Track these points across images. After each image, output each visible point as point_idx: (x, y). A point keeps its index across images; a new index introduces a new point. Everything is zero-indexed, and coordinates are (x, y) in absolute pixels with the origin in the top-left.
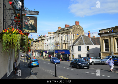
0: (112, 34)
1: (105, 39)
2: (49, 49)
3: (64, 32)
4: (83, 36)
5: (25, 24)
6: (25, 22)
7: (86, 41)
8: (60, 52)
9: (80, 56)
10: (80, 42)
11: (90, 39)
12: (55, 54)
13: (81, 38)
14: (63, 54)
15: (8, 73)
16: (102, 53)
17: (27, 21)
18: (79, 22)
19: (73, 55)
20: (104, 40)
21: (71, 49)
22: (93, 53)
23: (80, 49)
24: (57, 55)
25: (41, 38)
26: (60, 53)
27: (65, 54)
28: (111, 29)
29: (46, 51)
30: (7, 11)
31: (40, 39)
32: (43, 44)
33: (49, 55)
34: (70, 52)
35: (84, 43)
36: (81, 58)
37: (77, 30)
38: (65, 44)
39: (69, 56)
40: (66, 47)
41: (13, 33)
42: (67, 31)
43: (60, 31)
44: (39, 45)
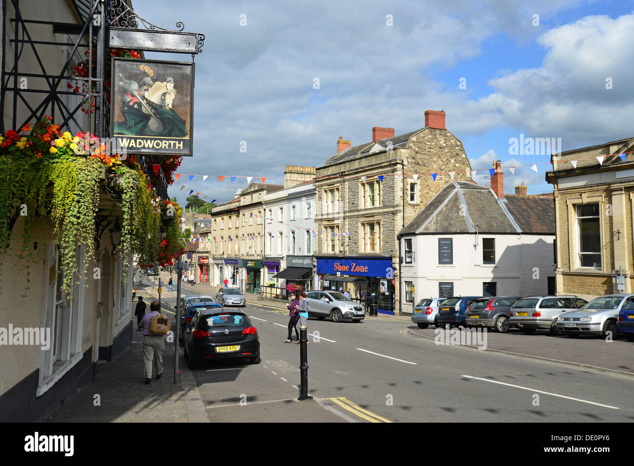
0: (620, 175)
1: (578, 201)
2: (291, 253)
3: (364, 163)
4: (464, 186)
5: (124, 103)
6: (125, 91)
7: (482, 211)
8: (346, 268)
9: (446, 290)
10: (446, 219)
11: (502, 202)
12: (316, 278)
13: (456, 199)
14: (359, 280)
15: (41, 376)
16: (564, 274)
17: (135, 86)
18: (442, 114)
19: (409, 283)
20: (574, 205)
21: (403, 255)
22: (516, 275)
23: (446, 255)
24: (327, 284)
25: (248, 197)
26: (343, 273)
27: (369, 278)
28: (613, 149)
29: (273, 264)
30: (24, 28)
31: (242, 204)
32: (260, 229)
33: (287, 282)
34: (397, 266)
35: (471, 225)
36: (451, 297)
37: (431, 155)
38: (372, 228)
39: (391, 288)
40: (377, 241)
41: (53, 150)
42: (382, 159)
43: (347, 159)
44: (240, 232)
